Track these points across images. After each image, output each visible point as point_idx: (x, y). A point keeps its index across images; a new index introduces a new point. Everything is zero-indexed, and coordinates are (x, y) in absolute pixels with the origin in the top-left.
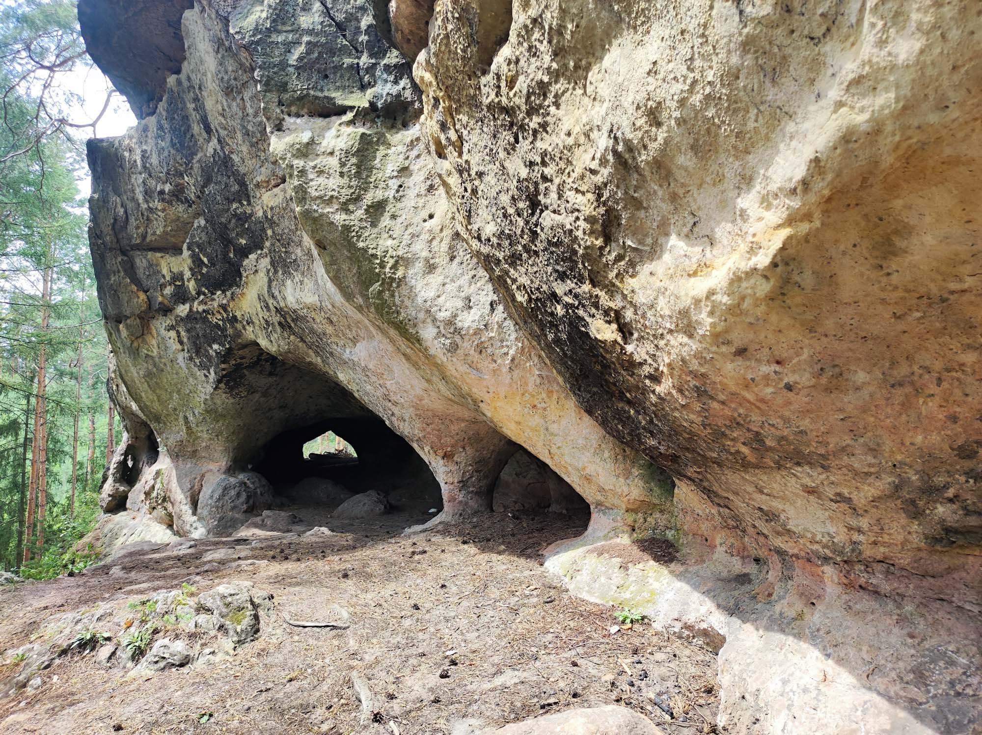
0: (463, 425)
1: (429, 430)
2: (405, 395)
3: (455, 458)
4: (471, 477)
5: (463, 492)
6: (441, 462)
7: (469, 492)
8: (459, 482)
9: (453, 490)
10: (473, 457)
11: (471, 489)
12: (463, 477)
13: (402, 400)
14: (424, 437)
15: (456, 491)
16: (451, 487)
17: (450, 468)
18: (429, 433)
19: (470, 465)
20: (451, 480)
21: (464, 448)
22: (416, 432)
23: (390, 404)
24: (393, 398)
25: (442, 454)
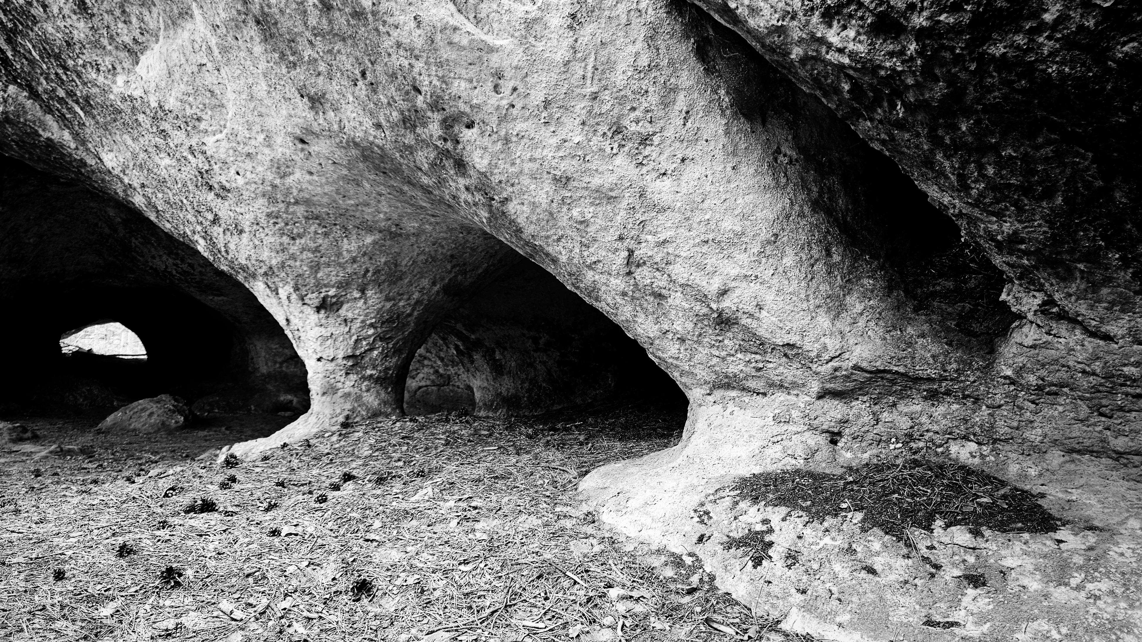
0: (369, 240)
1: (293, 249)
2: (248, 165)
3: (343, 312)
4: (371, 350)
5: (353, 377)
6: (313, 317)
7: (364, 378)
8: (347, 358)
9: (333, 372)
10: (379, 311)
11: (369, 372)
12: (355, 348)
13: (240, 181)
14: (282, 265)
15: (340, 375)
16: (331, 366)
17: (331, 329)
18: (293, 257)
19: (372, 325)
20: (330, 353)
21: (363, 291)
22: (265, 254)
23: (211, 196)
24: (219, 178)
25: (316, 302)
